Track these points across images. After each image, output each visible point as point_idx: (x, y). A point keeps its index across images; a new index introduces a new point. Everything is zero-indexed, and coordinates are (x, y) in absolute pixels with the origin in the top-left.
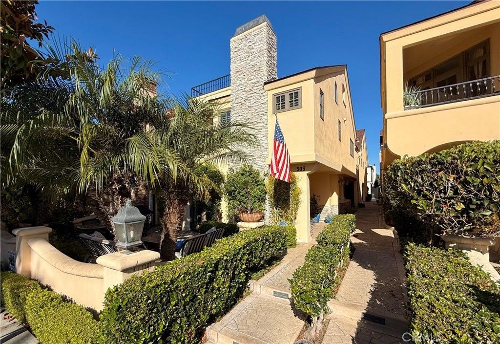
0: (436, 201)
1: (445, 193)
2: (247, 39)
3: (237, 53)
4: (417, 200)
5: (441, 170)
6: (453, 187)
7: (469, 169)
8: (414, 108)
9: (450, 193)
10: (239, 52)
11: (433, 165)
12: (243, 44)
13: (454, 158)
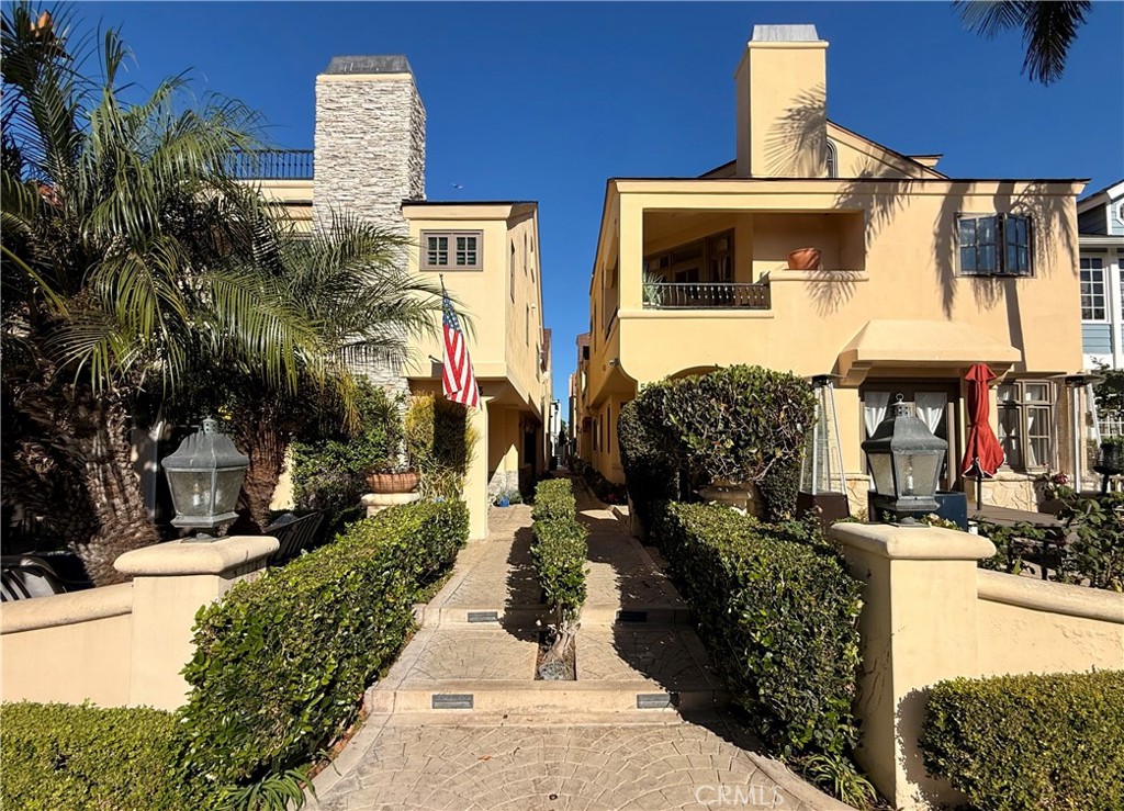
0: (708, 437)
1: (716, 427)
2: (362, 91)
3: (335, 113)
4: (687, 436)
5: (712, 396)
6: (724, 418)
7: (740, 397)
8: (654, 307)
9: (721, 426)
10: (341, 113)
11: (704, 390)
12: (350, 100)
13: (725, 383)
